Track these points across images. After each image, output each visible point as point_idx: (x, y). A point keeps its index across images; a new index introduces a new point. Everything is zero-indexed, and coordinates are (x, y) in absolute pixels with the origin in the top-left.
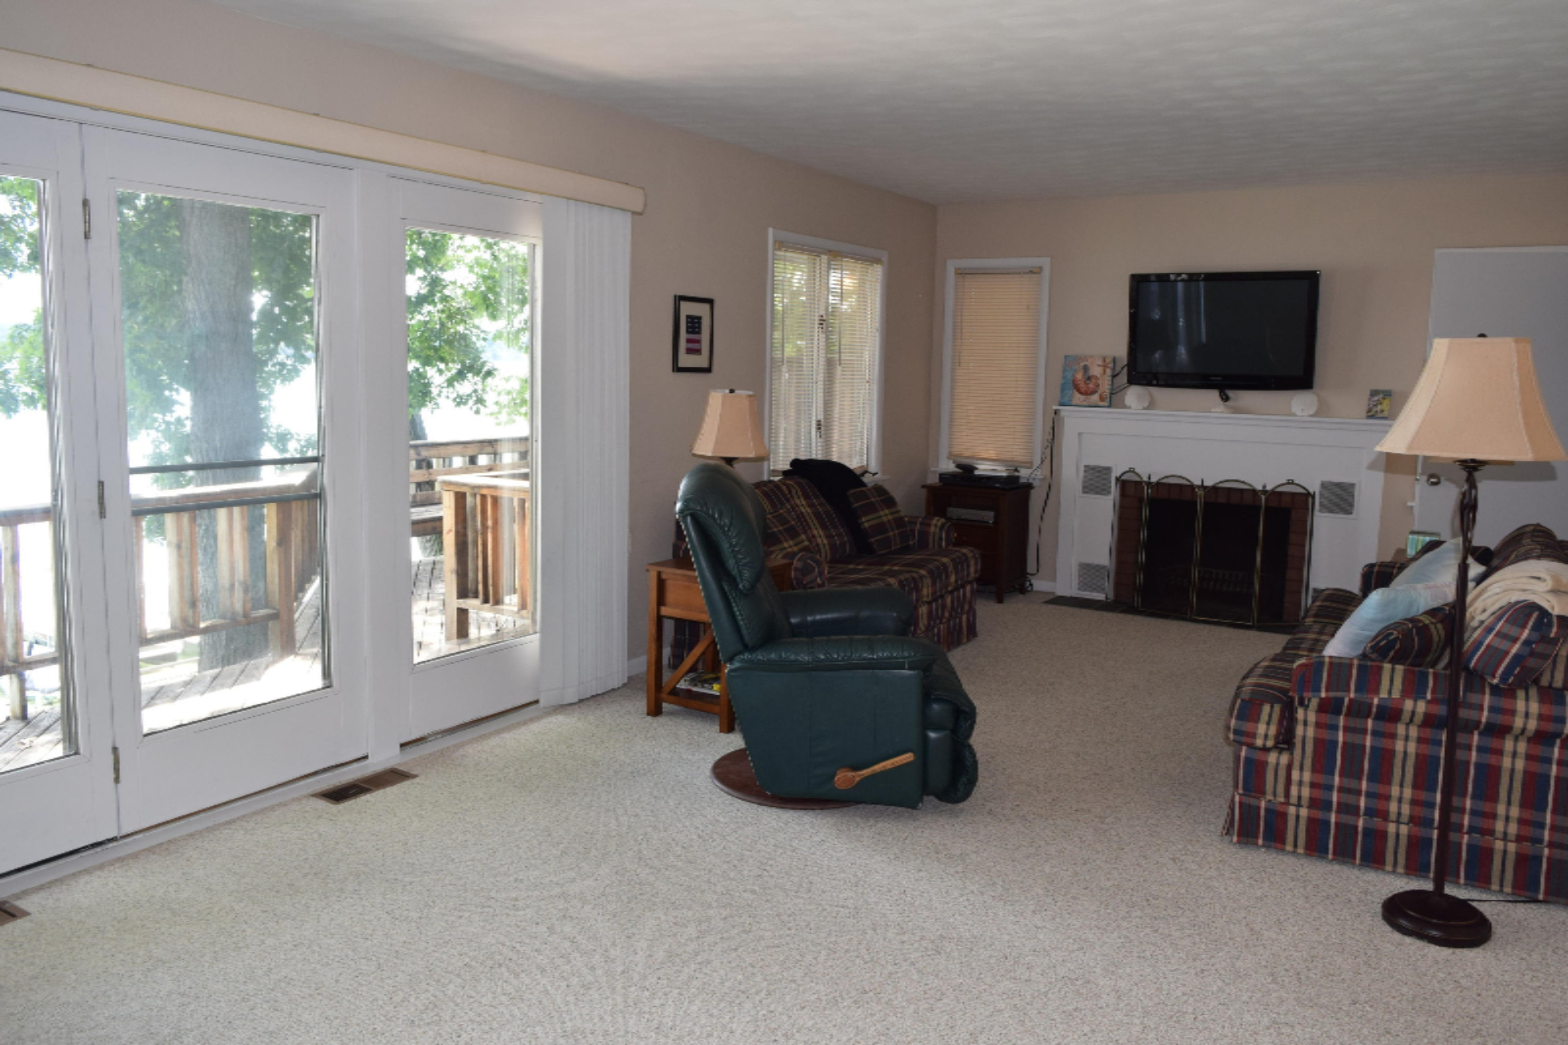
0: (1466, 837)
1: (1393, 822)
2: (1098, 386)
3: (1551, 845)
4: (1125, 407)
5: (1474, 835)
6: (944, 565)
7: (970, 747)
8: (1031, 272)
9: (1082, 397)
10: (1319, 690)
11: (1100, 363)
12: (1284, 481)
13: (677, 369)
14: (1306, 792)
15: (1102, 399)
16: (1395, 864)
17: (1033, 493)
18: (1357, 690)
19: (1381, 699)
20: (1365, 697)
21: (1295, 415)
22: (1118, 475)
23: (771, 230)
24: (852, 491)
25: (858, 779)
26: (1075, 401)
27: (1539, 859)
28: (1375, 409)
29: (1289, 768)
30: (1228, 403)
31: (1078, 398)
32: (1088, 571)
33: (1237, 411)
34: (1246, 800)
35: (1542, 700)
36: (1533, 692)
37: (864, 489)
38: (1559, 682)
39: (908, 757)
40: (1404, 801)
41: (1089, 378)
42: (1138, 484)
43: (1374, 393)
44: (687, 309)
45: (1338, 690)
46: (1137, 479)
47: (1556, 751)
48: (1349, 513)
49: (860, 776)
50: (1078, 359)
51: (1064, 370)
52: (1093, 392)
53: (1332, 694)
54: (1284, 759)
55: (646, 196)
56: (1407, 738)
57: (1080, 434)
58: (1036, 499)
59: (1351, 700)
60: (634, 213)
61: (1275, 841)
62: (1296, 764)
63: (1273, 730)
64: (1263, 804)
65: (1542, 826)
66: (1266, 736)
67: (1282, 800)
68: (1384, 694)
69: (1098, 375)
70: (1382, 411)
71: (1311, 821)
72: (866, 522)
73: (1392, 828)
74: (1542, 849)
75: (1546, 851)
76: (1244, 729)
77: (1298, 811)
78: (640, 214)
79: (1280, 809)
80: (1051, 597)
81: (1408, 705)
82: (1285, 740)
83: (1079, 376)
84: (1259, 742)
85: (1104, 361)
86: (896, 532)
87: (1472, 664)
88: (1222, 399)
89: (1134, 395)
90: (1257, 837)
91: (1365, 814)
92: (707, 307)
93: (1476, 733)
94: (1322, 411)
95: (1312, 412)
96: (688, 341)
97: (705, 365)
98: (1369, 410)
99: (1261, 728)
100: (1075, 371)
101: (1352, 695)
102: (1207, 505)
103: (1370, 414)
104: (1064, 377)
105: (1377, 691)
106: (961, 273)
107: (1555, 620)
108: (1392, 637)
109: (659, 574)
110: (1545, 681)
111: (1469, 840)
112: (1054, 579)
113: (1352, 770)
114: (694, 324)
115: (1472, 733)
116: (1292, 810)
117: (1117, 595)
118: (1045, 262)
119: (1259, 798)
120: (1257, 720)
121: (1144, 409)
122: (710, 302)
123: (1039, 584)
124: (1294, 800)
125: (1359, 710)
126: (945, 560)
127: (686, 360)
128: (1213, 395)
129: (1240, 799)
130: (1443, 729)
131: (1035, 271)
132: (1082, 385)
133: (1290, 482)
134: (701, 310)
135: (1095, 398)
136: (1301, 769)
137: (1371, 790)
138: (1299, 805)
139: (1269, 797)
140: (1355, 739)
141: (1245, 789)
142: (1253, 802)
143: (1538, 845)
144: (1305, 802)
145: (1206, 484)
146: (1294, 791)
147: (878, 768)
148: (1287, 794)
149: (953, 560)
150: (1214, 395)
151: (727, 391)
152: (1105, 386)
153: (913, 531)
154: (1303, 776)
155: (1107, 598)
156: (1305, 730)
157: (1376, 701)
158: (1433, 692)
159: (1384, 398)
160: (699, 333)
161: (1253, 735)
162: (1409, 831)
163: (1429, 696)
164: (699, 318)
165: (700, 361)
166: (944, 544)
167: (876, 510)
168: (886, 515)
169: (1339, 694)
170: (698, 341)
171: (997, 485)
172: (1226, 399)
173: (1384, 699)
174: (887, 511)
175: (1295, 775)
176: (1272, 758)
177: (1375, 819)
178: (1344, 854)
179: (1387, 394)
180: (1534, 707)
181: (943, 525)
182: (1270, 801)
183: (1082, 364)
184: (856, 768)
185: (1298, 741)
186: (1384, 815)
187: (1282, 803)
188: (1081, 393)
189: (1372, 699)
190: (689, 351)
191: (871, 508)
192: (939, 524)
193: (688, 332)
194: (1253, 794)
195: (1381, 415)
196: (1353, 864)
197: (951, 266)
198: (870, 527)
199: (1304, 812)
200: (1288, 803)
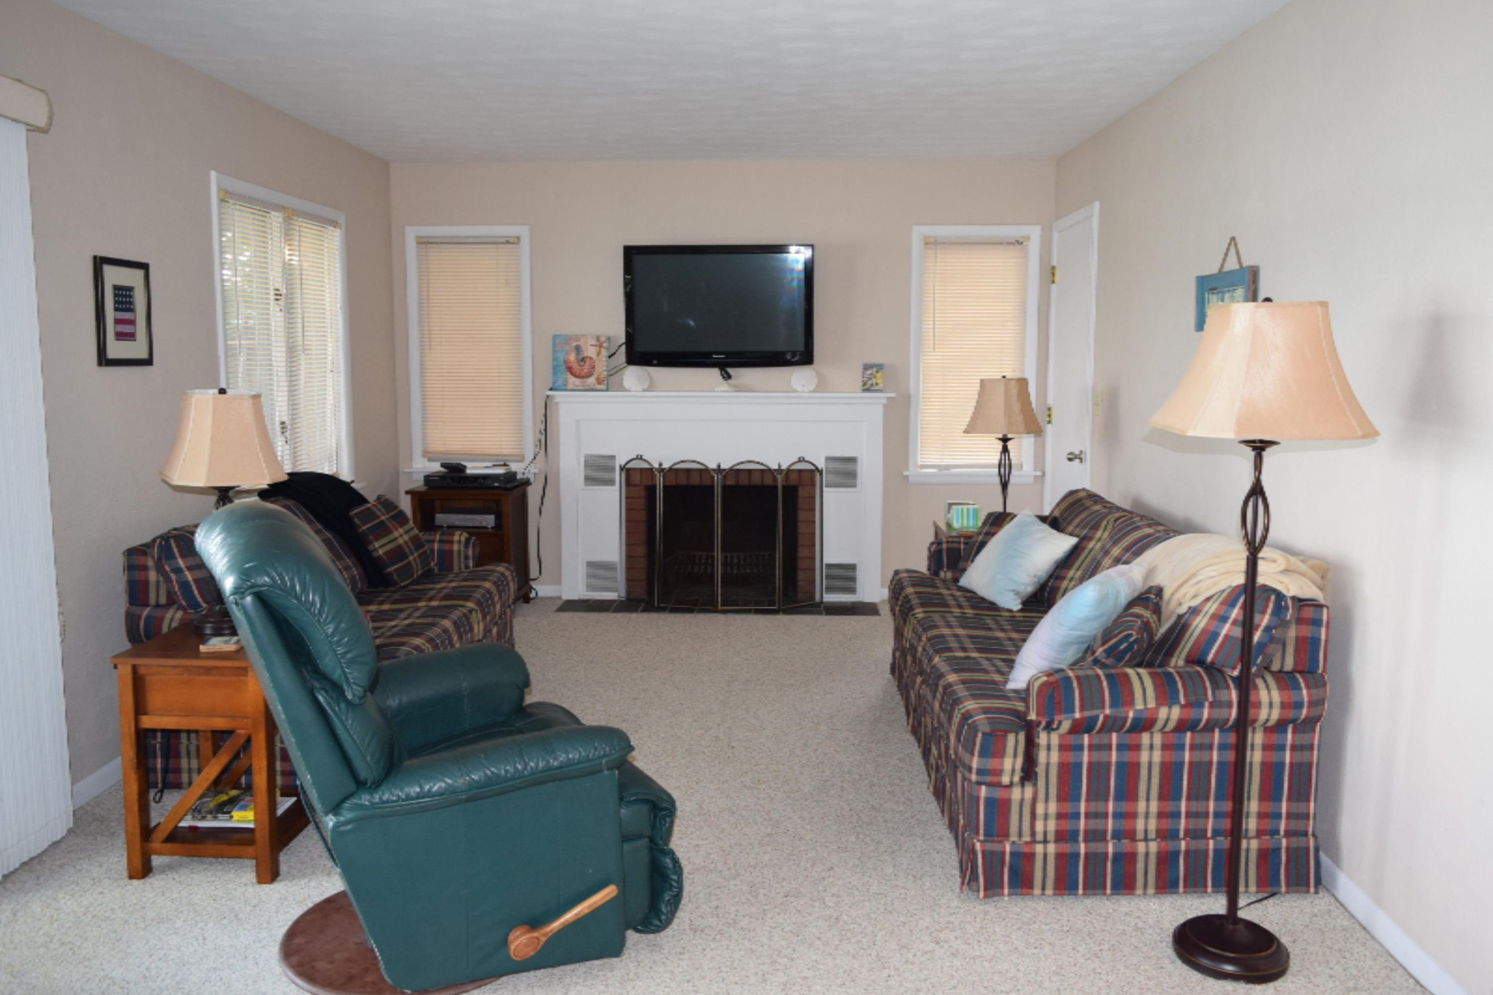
0: (1211, 842)
1: (1140, 840)
2: (593, 367)
3: (1288, 834)
4: (623, 389)
5: (1218, 838)
6: (489, 591)
7: (672, 853)
8: (508, 242)
9: (578, 381)
10: (1073, 711)
11: (594, 343)
12: (796, 460)
13: (104, 360)
14: (1052, 825)
15: (599, 381)
16: (1145, 886)
17: (530, 489)
18: (1113, 705)
19: (1136, 711)
20: (1120, 712)
21: (797, 391)
22: (623, 463)
23: (213, 175)
24: (356, 511)
25: (544, 939)
26: (570, 386)
27: (1278, 850)
28: (870, 382)
29: (1034, 800)
30: (730, 381)
31: (573, 381)
32: (596, 568)
33: (739, 389)
34: (989, 847)
35: (1281, 688)
36: (1269, 678)
37: (369, 505)
38: (1289, 665)
39: (609, 892)
40: (1151, 815)
41: (583, 359)
42: (649, 472)
43: (867, 367)
44: (113, 276)
45: (1093, 709)
46: (646, 466)
47: (1290, 735)
48: (854, 486)
49: (545, 935)
50: (568, 339)
51: (555, 352)
52: (589, 375)
53: (1087, 714)
54: (1029, 791)
55: (50, 105)
56: (1151, 747)
57: (578, 421)
58: (533, 494)
59: (1106, 717)
60: (33, 129)
61: (1022, 887)
62: (1041, 795)
63: (1018, 764)
64: (1008, 848)
65: (1278, 816)
66: (1013, 771)
67: (1027, 839)
68: (1139, 706)
69: (594, 356)
70: (877, 384)
71: (1059, 856)
72: (380, 548)
73: (1141, 847)
74: (1280, 840)
75: (1284, 842)
76: (989, 767)
77: (1045, 848)
78: (44, 131)
79: (1026, 850)
80: (559, 603)
81: (1163, 712)
82: (1029, 773)
83: (572, 357)
84: (1005, 780)
85: (598, 340)
86: (416, 555)
87: (1210, 658)
88: (724, 377)
89: (633, 375)
90: (1002, 886)
91: (1113, 838)
92: (140, 273)
93: (1217, 731)
94: (821, 386)
95: (812, 388)
96: (117, 322)
97: (143, 355)
98: (864, 384)
99: (1007, 763)
100: (567, 353)
101: (1108, 711)
102: (725, 488)
103: (865, 387)
104: (554, 359)
105: (1131, 702)
106: (424, 242)
107: (1290, 602)
108: (1132, 639)
109: (135, 668)
110: (1275, 667)
111: (1215, 845)
112: (558, 582)
113: (1098, 793)
114: (124, 296)
115: (1213, 731)
116: (1039, 849)
117: (629, 592)
118: (523, 231)
119: (1001, 842)
120: (1001, 754)
121: (644, 390)
122: (144, 267)
123: (542, 589)
124: (1039, 837)
125: (1113, 724)
126: (487, 585)
127: (116, 349)
128: (713, 374)
129: (981, 846)
130: (1185, 732)
131: (513, 242)
132: (576, 366)
133: (801, 460)
134: (131, 278)
135: (591, 380)
136: (1047, 800)
137: (1119, 810)
138: (1045, 842)
139: (1014, 837)
140: (1101, 756)
141: (985, 835)
142: (997, 847)
143: (1276, 837)
144: (1051, 836)
145: (722, 467)
146: (1039, 826)
147: (569, 916)
148: (1033, 833)
149: (495, 583)
150: (715, 372)
151: (216, 391)
152: (601, 367)
153: (432, 551)
154: (1049, 808)
155: (619, 596)
156: (1048, 756)
157: (1131, 714)
158: (1186, 696)
159: (877, 372)
160: (132, 311)
161: (999, 772)
162: (1159, 846)
163: (1183, 701)
164: (131, 289)
165: (136, 349)
166: (471, 563)
167: (389, 532)
168: (401, 536)
169: (1095, 712)
170: (132, 322)
171: (496, 484)
172: (728, 377)
173: (1140, 710)
174: (401, 531)
175: (1040, 809)
176: (1016, 794)
177: (1124, 841)
178: (1094, 886)
179: (880, 367)
180: (1276, 696)
181: (467, 541)
182: (1014, 842)
183: (575, 344)
184: (534, 923)
185: (1040, 770)
186: (1131, 835)
187: (1026, 843)
188: (576, 376)
189: (1127, 712)
190: (120, 336)
191: (382, 530)
192: (463, 539)
193: (116, 309)
194: (996, 839)
195: (876, 388)
196: (1105, 894)
197: (411, 234)
198: (385, 553)
199: (1052, 848)
200: (1034, 842)
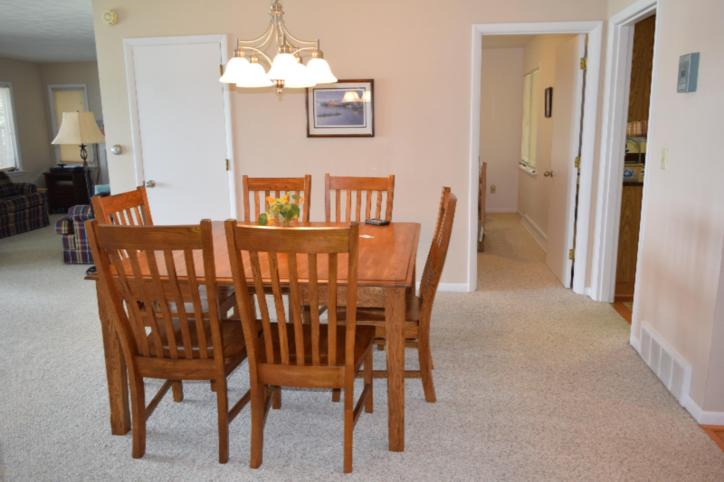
8: (81, 89)
10: (74, 215)
14: (80, 245)
17: (92, 173)
18: (83, 213)
29: (74, 239)
34: (65, 250)
45: (78, 214)
54: (72, 236)
58: (93, 176)
59: (82, 216)
61: (75, 261)
62: (76, 238)
63: (66, 228)
64: (69, 251)
66: (65, 231)
67: (74, 248)
68: (89, 213)
71: (82, 253)
76: (59, 229)
79: (74, 251)
82: (71, 231)
84: (63, 232)
86: (7, 188)
90: (70, 261)
99: (63, 228)
116: (77, 251)
118: (84, 85)
120: (61, 226)
124: (77, 248)
125: (85, 219)
129: (63, 250)
136: (77, 239)
138: (78, 249)
139: (71, 248)
141: (64, 247)
142: (67, 250)
144: (80, 248)
146: (77, 245)
148: (75, 247)
153: (17, 188)
154: (78, 241)
161: (61, 231)
166: (31, 192)
175: (76, 240)
176: (69, 237)
181: (30, 185)
185: (75, 231)
192: (28, 185)
194: (66, 248)
197: (50, 87)
199: (80, 251)
200: (76, 249)
